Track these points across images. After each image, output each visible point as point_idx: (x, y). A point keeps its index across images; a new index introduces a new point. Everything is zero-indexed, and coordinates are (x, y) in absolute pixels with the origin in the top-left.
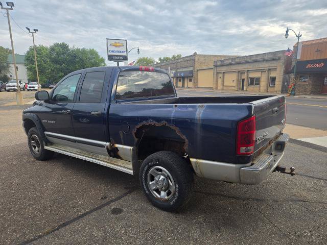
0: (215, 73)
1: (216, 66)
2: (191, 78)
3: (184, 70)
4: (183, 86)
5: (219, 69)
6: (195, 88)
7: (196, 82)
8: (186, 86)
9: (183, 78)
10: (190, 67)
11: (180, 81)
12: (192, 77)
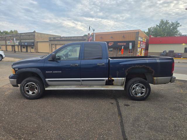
0: (50, 45)
1: (51, 41)
2: (32, 47)
3: (26, 41)
4: (27, 51)
5: (53, 42)
6: (36, 52)
7: (36, 49)
8: (29, 51)
9: (27, 46)
10: (32, 39)
11: (24, 48)
12: (34, 45)
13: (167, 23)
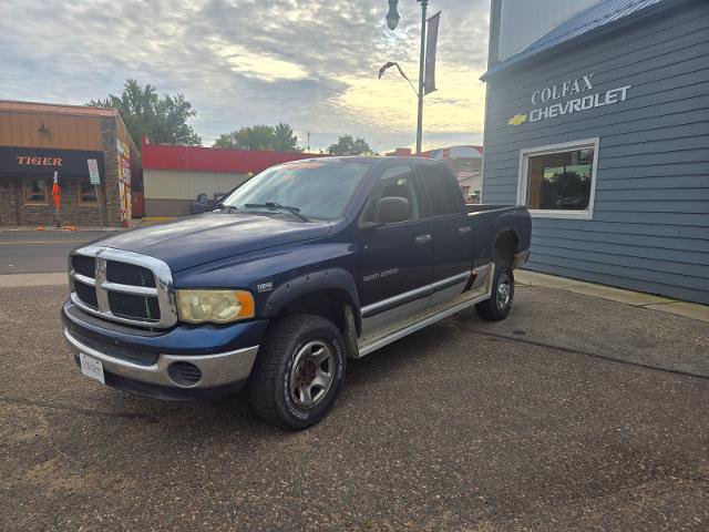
13: (149, 95)
